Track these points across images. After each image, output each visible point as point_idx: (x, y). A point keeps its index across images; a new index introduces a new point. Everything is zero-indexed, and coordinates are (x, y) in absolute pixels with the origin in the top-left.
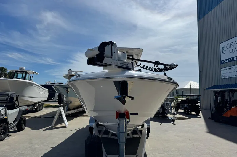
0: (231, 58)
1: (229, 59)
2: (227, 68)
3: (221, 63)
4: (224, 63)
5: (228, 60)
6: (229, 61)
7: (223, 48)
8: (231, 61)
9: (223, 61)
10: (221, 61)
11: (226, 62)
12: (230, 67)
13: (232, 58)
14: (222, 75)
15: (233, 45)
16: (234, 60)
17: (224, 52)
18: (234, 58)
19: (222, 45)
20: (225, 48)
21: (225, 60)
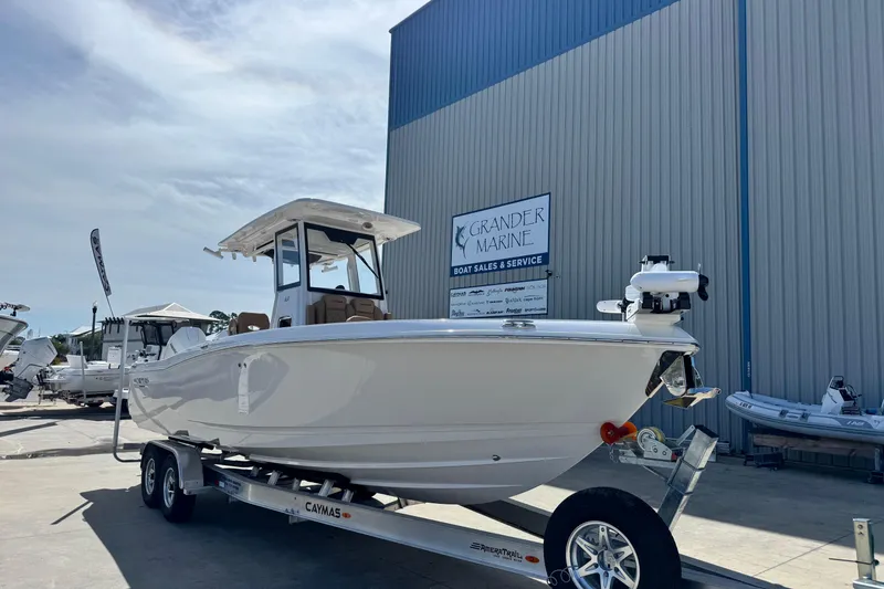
0: (479, 264)
1: (473, 265)
2: (468, 290)
3: (452, 274)
4: (459, 275)
5: (473, 269)
6: (473, 272)
7: (460, 230)
8: (478, 272)
9: (458, 267)
10: (452, 269)
11: (466, 274)
12: (475, 289)
13: (483, 263)
14: (452, 308)
15: (488, 226)
16: (488, 271)
17: (462, 242)
18: (487, 263)
19: (458, 222)
20: (465, 233)
21: (463, 267)
